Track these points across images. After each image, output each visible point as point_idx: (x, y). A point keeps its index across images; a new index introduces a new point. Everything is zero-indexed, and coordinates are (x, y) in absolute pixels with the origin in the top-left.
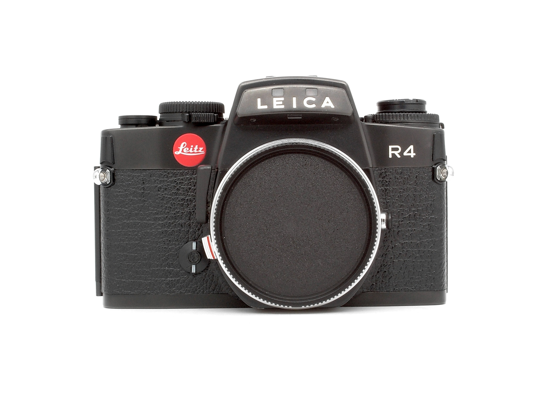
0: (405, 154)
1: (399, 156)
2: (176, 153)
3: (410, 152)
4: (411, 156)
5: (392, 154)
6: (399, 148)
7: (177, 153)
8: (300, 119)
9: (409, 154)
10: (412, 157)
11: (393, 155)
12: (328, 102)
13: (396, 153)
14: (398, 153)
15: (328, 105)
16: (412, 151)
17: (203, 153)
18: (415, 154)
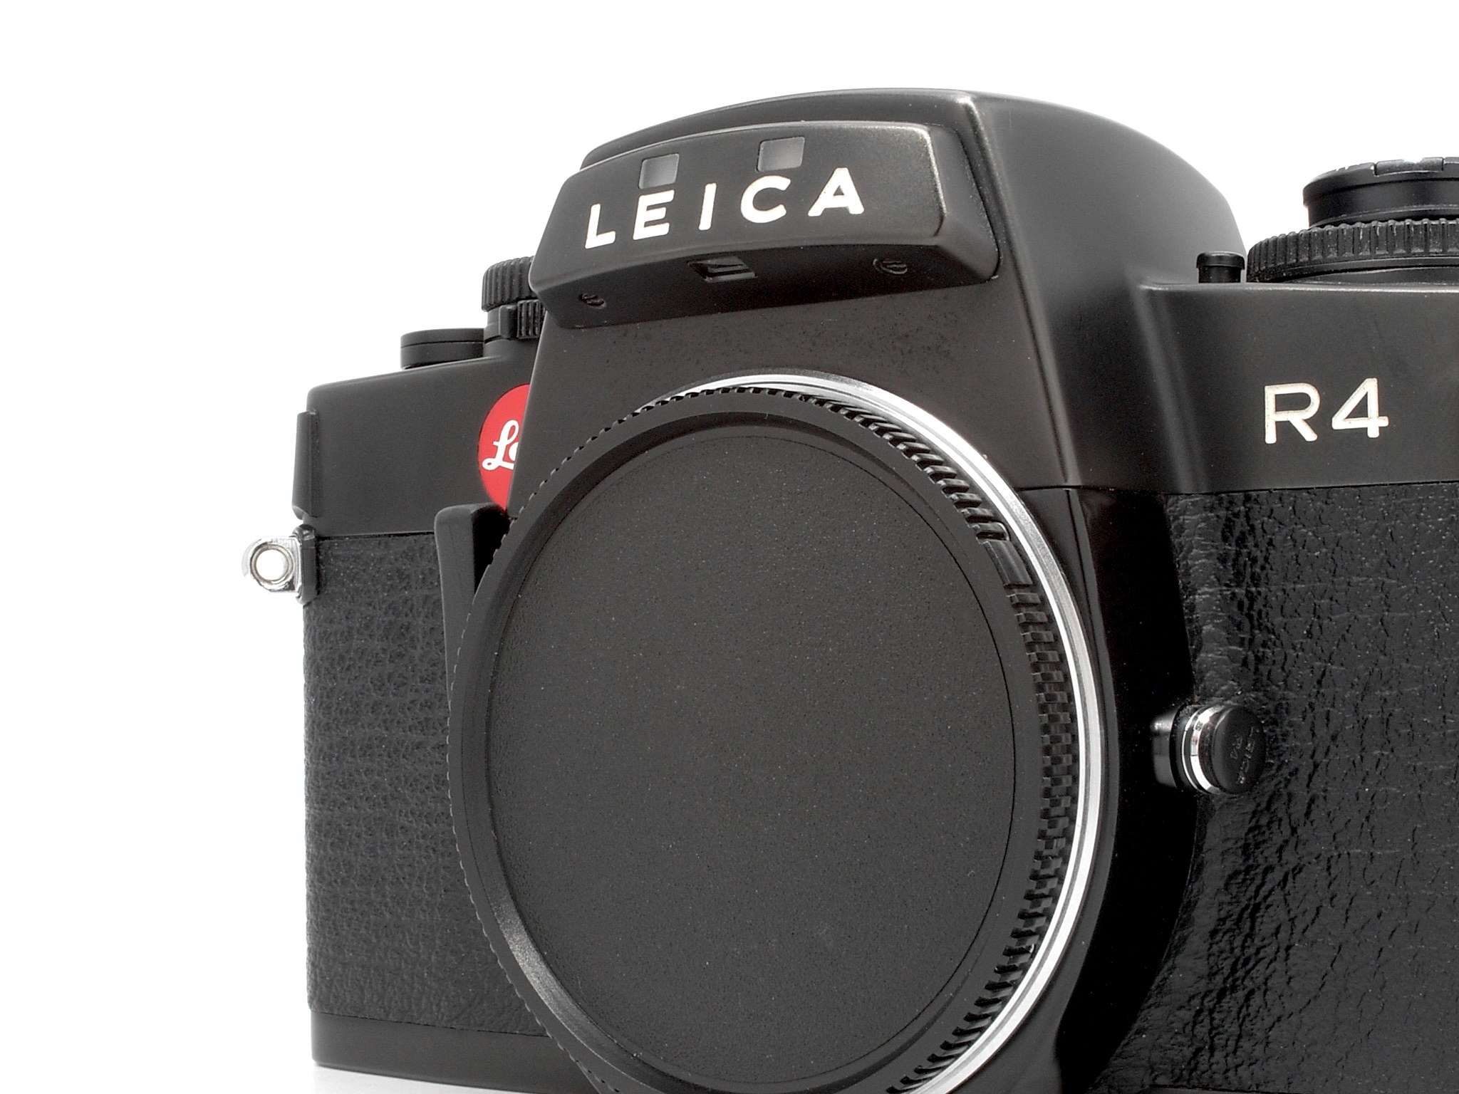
0: (1340, 422)
1: (1309, 435)
2: (485, 464)
4: (1366, 429)
5: (1277, 423)
6: (1310, 395)
7: (489, 464)
8: (751, 280)
9: (1357, 423)
11: (1283, 428)
12: (839, 192)
13: (1298, 419)
14: (1307, 421)
15: (838, 203)
16: (1373, 405)
18: (1384, 422)
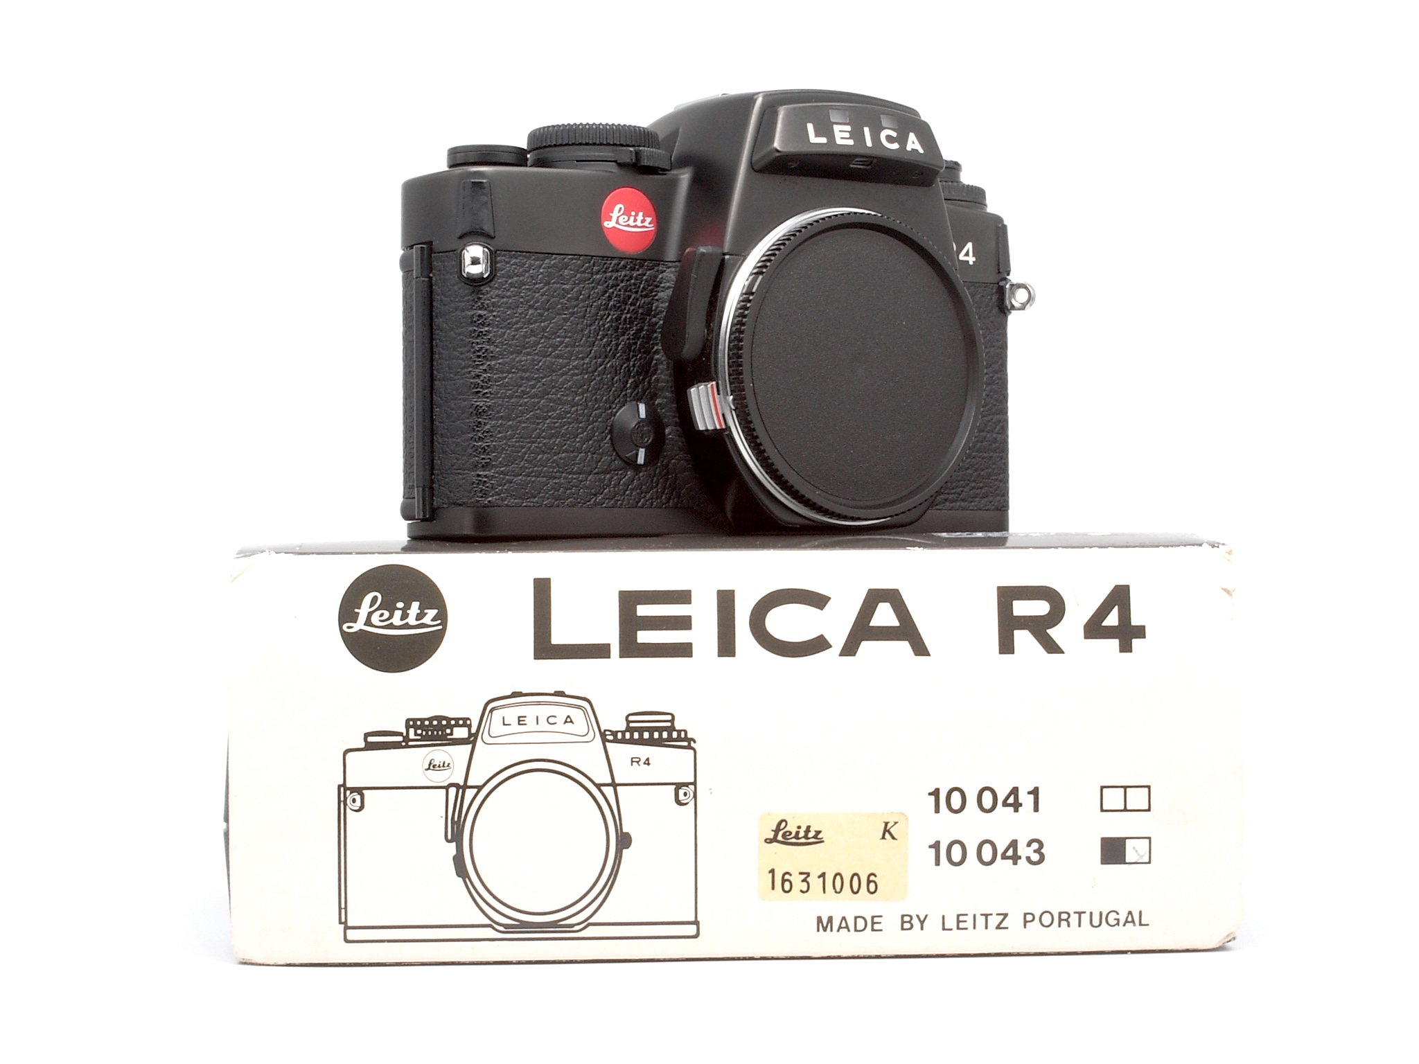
0: (962, 257)
2: (605, 224)
3: (967, 254)
4: (969, 262)
7: (608, 224)
9: (966, 258)
10: (971, 263)
12: (913, 143)
15: (914, 146)
16: (971, 253)
17: (651, 228)
18: (975, 259)
